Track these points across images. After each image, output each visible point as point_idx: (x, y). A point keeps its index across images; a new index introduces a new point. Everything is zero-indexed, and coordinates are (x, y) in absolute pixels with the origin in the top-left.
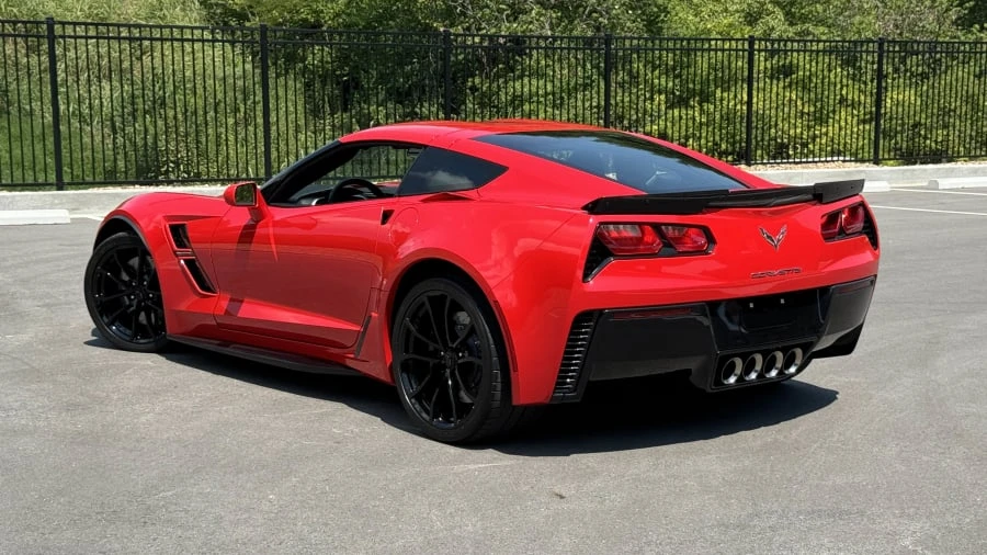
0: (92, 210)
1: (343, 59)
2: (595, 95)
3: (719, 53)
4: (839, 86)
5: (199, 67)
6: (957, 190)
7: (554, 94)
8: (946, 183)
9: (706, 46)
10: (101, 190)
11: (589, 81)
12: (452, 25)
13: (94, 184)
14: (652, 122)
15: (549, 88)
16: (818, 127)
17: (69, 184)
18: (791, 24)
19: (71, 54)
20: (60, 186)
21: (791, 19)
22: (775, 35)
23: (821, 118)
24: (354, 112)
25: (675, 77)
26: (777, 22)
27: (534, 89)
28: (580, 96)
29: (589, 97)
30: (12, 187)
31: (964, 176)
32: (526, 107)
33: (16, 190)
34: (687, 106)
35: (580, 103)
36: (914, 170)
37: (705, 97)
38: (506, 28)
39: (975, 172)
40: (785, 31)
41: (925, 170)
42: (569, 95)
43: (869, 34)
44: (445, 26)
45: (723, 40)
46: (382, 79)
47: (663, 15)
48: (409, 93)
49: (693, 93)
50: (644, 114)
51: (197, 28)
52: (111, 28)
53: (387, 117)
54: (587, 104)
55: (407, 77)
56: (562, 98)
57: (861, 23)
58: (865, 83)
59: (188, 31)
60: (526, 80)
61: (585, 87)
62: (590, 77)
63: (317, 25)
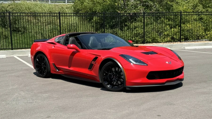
0: (16, 54)
9: (189, 14)
10: (20, 50)
13: (19, 49)
17: (14, 49)
20: (12, 49)
21: (204, 7)
22: (200, 11)
26: (200, 8)
27: (139, 25)
30: (1, 49)
33: (3, 50)
40: (202, 10)
45: (185, 12)
51: (70, 13)
52: (53, 14)
59: (68, 14)
60: (137, 23)
63: (96, 12)
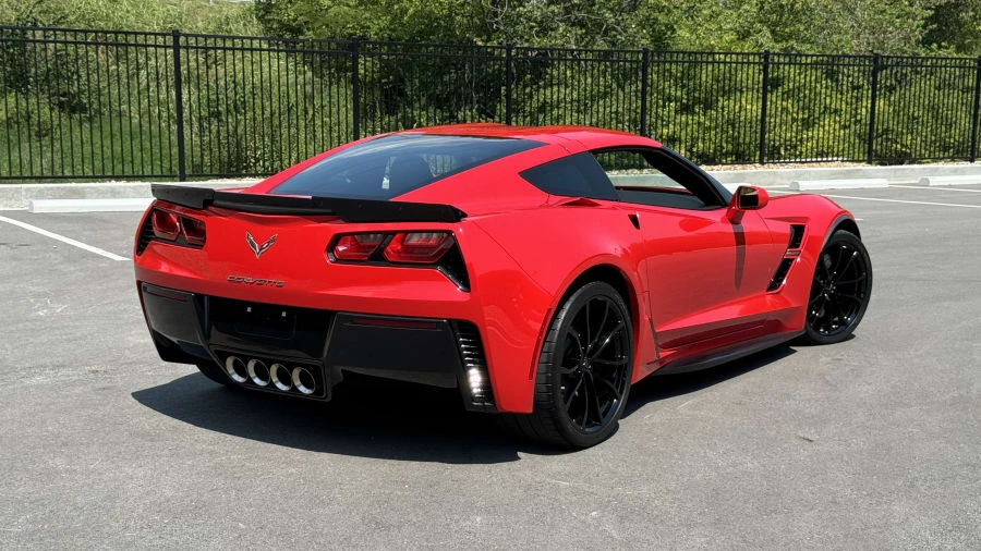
1: (387, 68)
2: (614, 102)
3: (722, 66)
4: (823, 96)
5: (266, 75)
6: (945, 186)
7: (578, 101)
8: (936, 181)
11: (609, 90)
12: (489, 40)
14: (663, 126)
15: (575, 96)
16: (805, 132)
17: (190, 176)
18: (777, 41)
19: (153, 62)
23: (808, 124)
24: (400, 115)
25: (683, 87)
26: (765, 39)
27: (562, 96)
28: (601, 103)
29: (609, 104)
31: (946, 175)
32: (555, 112)
34: (693, 113)
35: (601, 109)
36: (904, 169)
37: (708, 105)
38: (537, 42)
39: (955, 172)
40: (773, 48)
41: (913, 169)
42: (592, 100)
43: (847, 51)
44: (483, 41)
45: (726, 54)
46: (424, 86)
47: (669, 33)
48: (447, 100)
49: (697, 101)
50: (657, 118)
53: (428, 119)
54: (608, 110)
55: (445, 85)
56: (586, 105)
57: (839, 41)
58: (842, 94)
60: (555, 88)
61: (605, 94)
62: (610, 86)
63: (364, 39)
